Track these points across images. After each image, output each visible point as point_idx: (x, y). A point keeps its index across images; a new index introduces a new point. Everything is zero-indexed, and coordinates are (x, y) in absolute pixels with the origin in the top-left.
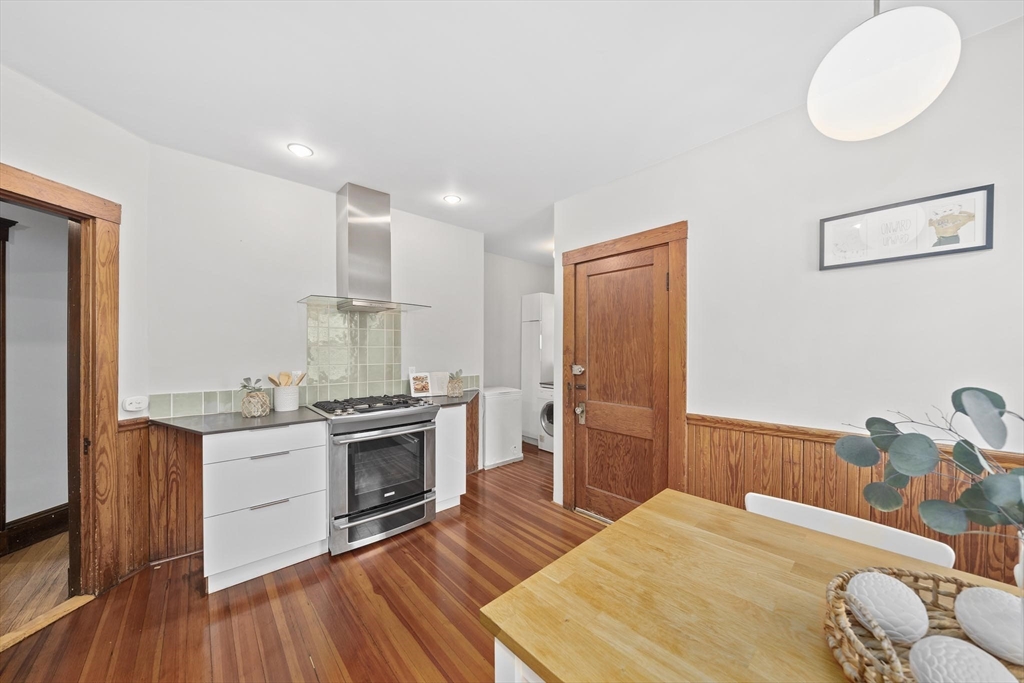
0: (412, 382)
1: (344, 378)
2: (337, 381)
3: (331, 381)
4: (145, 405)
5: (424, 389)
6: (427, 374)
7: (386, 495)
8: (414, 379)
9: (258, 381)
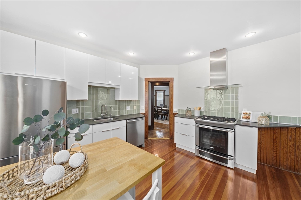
0: (242, 114)
1: (215, 110)
2: (213, 111)
3: (211, 110)
4: (177, 111)
5: (248, 118)
6: (251, 112)
7: (211, 147)
8: (244, 113)
9: (190, 108)
